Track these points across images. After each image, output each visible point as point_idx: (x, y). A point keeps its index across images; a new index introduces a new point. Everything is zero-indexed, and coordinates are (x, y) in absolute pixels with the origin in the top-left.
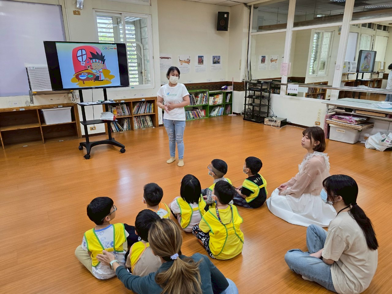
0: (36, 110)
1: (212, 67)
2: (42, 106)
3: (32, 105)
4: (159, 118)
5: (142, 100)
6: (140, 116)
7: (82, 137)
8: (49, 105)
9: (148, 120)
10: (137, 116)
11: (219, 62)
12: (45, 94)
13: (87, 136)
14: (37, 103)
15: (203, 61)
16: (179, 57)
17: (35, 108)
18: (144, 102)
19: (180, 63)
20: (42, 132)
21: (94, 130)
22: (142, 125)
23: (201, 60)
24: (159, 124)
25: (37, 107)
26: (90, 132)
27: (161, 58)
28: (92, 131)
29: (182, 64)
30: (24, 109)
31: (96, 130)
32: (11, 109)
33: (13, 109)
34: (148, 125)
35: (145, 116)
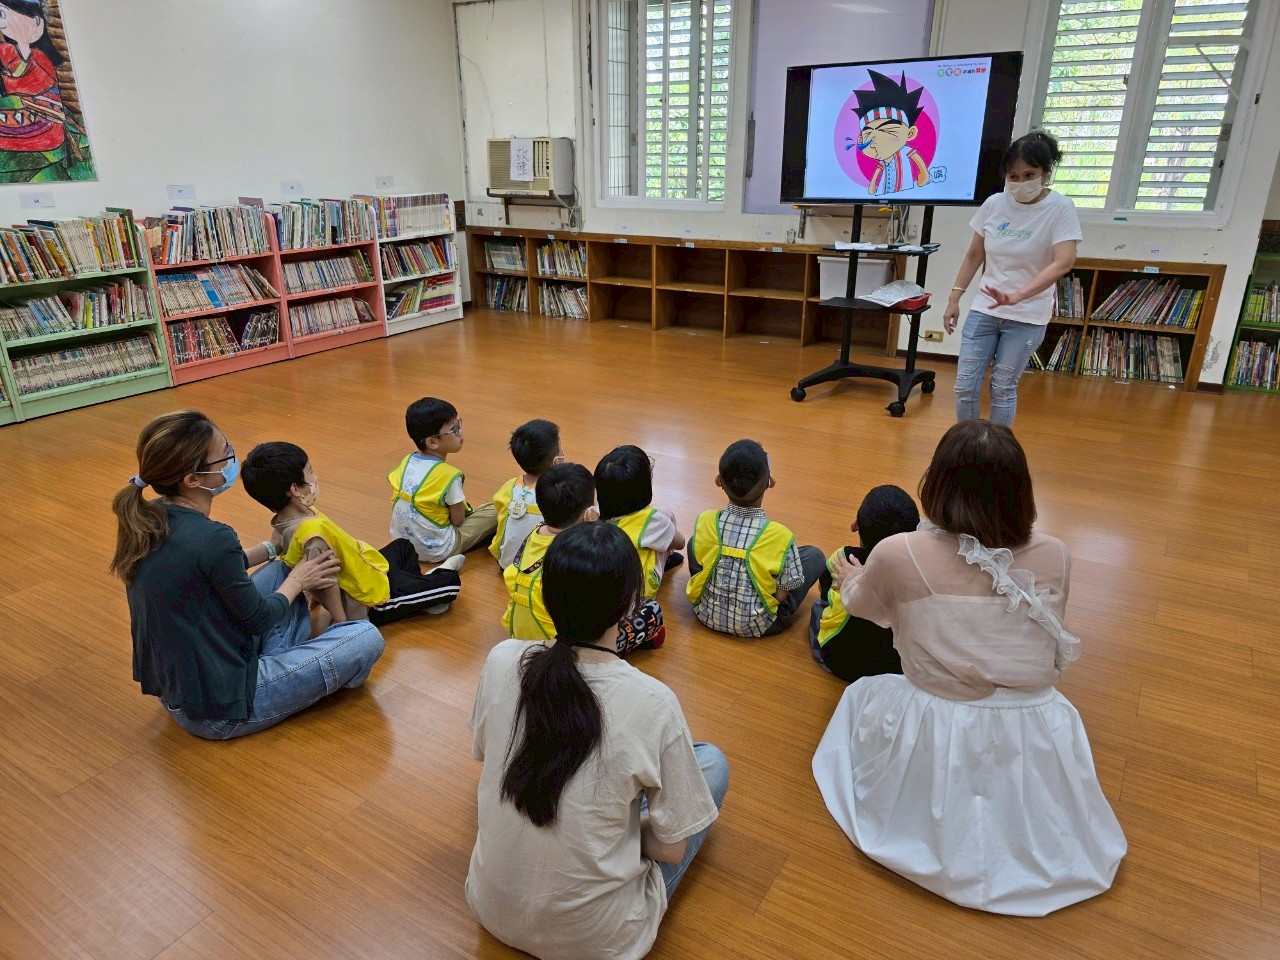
0: (803, 256)
2: (821, 246)
3: (799, 241)
4: (1209, 353)
5: (1145, 271)
6: (1130, 331)
7: (895, 354)
9: (1166, 353)
12: (835, 216)
13: (912, 354)
14: (814, 237)
17: (803, 249)
20: (804, 317)
21: (937, 343)
22: (1131, 369)
24: (1202, 380)
25: (808, 249)
26: (923, 346)
28: (931, 343)
30: (780, 250)
31: (940, 343)
32: (757, 244)
33: (759, 245)
34: (1158, 372)
35: (1155, 335)
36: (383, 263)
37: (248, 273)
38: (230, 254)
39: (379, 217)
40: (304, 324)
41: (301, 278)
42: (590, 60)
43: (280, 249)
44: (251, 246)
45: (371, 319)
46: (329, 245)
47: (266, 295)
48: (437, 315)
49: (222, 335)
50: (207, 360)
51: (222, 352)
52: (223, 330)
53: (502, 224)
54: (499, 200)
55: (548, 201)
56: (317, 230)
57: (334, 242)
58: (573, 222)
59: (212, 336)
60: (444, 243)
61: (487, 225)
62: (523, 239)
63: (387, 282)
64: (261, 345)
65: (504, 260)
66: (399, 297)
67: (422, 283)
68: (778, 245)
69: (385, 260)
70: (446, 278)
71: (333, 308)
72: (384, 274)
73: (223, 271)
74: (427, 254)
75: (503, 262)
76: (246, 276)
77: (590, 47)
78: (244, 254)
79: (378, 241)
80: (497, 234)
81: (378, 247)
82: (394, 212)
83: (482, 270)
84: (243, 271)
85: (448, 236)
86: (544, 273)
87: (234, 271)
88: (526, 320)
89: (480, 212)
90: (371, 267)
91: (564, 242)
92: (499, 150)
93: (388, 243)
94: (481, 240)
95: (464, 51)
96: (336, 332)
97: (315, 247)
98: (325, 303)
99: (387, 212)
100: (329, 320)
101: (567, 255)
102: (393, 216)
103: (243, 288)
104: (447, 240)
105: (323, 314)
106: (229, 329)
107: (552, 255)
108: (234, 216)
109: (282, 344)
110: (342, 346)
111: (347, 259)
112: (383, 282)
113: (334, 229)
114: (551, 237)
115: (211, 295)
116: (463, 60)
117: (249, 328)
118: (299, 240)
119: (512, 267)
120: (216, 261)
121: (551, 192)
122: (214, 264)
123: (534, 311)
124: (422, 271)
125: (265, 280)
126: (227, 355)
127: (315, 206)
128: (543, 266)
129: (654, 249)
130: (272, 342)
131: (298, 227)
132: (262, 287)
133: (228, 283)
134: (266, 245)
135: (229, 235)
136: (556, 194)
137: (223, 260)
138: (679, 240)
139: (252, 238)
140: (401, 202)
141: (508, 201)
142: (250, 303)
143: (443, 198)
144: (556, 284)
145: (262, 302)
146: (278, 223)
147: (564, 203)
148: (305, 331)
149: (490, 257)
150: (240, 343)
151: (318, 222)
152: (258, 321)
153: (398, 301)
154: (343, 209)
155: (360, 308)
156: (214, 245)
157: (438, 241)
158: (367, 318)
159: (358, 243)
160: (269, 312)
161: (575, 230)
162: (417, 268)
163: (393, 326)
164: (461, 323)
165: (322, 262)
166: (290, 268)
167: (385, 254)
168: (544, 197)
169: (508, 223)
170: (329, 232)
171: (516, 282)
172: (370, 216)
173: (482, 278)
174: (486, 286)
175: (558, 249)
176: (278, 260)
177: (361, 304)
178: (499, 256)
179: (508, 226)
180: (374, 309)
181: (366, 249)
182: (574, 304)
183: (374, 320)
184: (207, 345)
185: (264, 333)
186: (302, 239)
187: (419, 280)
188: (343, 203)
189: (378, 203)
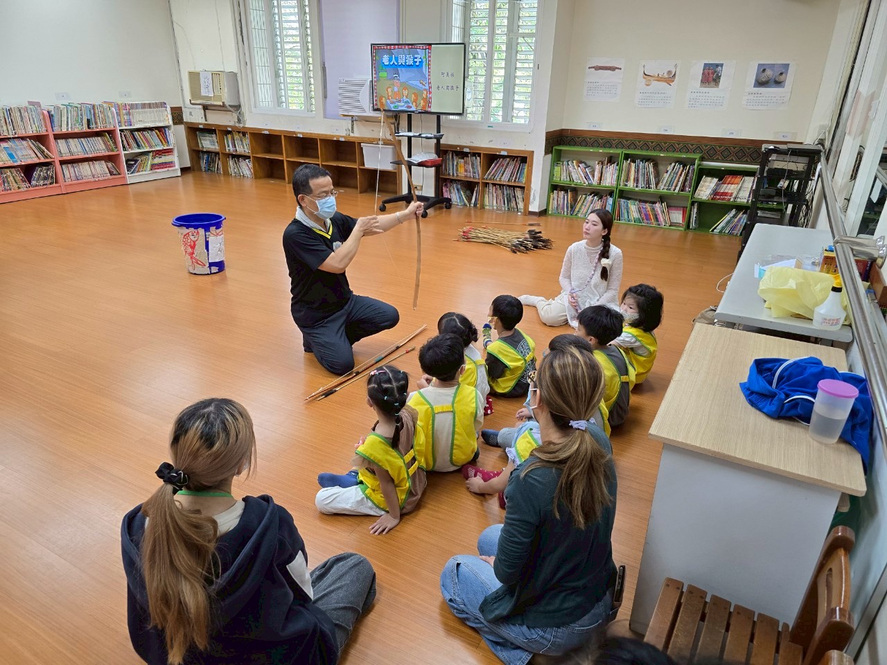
0: (354, 143)
1: (751, 97)
2: (362, 138)
3: (352, 135)
4: (532, 196)
8: (369, 139)
9: (519, 196)
10: (500, 185)
11: (778, 83)
12: (367, 121)
14: (358, 133)
15: (719, 77)
16: (644, 66)
17: (354, 139)
18: (504, 157)
19: (644, 80)
20: (358, 176)
22: (506, 205)
23: (711, 75)
24: (530, 210)
25: (356, 139)
27: (596, 70)
29: (647, 85)
30: (343, 139)
32: (332, 136)
33: (334, 136)
34: (517, 206)
36: (122, 141)
37: (33, 144)
38: (22, 133)
39: (118, 114)
40: (73, 175)
41: (69, 149)
42: (241, 28)
43: (53, 131)
44: (34, 129)
45: (117, 173)
46: (85, 129)
47: (46, 157)
48: (162, 173)
49: (18, 178)
50: (9, 192)
51: (19, 188)
52: (20, 176)
53: (203, 121)
54: (201, 107)
55: (223, 108)
56: (77, 121)
57: (89, 128)
58: (239, 121)
59: (12, 178)
60: (165, 131)
61: (195, 122)
62: (215, 130)
63: (126, 152)
64: (44, 185)
65: (208, 142)
66: (136, 161)
67: (151, 154)
68: (342, 137)
69: (124, 139)
70: (169, 151)
71: (92, 166)
72: (124, 147)
73: (17, 142)
74: (154, 138)
75: (208, 143)
76: (32, 146)
77: (240, 20)
78: (30, 133)
79: (118, 128)
80: (201, 126)
81: (119, 132)
82: (129, 112)
83: (197, 149)
84: (30, 143)
85: (168, 127)
86: (229, 150)
87: (24, 142)
88: (222, 178)
89: (191, 114)
90: (115, 143)
91: (239, 132)
92: (194, 77)
93: (126, 130)
94: (194, 131)
95: (174, 18)
96: (93, 180)
97: (76, 131)
98: (86, 163)
99: (124, 111)
100: (90, 173)
101: (241, 141)
102: (129, 114)
103: (31, 152)
104: (167, 129)
105: (85, 169)
106: (23, 175)
107: (233, 139)
108: (22, 111)
109: (57, 185)
110: (97, 188)
111: (99, 138)
112: (123, 153)
113: (88, 121)
114: (230, 129)
115: (11, 156)
116: (175, 24)
117: (35, 174)
118: (65, 126)
119: (213, 147)
120: (12, 136)
121: (223, 103)
122: (10, 138)
123: (227, 173)
124: (151, 147)
125: (44, 148)
126: (22, 190)
127: (76, 107)
128: (229, 146)
129: (283, 137)
130: (51, 184)
131: (64, 119)
132: (43, 152)
133: (21, 149)
134: (44, 129)
135: (20, 123)
136: (227, 104)
137: (16, 136)
138: (294, 133)
139: (34, 124)
140: (133, 106)
141: (205, 108)
142: (36, 161)
143: (163, 105)
144: (237, 157)
145: (43, 160)
146: (51, 116)
147: (232, 110)
148: (73, 178)
149: (201, 141)
150: (30, 183)
151: (78, 116)
152: (41, 171)
153: (135, 164)
154: (94, 109)
155: (109, 167)
156: (10, 127)
157: (161, 130)
158: (114, 173)
159: (106, 129)
160: (48, 166)
161: (241, 125)
162: (147, 145)
163: (131, 178)
164: (179, 178)
165: (82, 139)
166: (62, 143)
167: (123, 136)
168: (220, 106)
169: (206, 120)
170: (85, 122)
171: (216, 156)
172: (112, 113)
173: (196, 153)
174: (199, 158)
175: (236, 137)
176: (52, 138)
177: (110, 165)
178: (205, 140)
179: (206, 123)
180: (119, 168)
181: (111, 133)
182: (246, 168)
183: (119, 174)
184: (9, 183)
185: (45, 178)
186: (67, 125)
187: (149, 152)
188: (94, 106)
189: (118, 107)
